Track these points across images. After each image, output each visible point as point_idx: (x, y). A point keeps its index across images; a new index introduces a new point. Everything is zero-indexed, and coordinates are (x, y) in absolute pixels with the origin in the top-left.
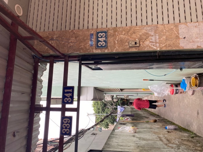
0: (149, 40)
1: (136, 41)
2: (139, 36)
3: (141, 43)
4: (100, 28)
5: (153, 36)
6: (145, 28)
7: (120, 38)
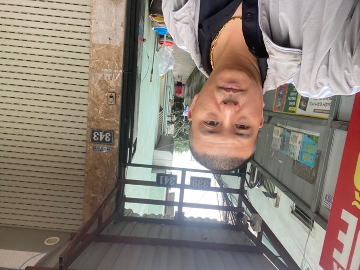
0: (109, 80)
1: (109, 97)
2: (102, 92)
3: (111, 90)
4: (87, 137)
5: (103, 75)
6: (92, 83)
7: (102, 114)
